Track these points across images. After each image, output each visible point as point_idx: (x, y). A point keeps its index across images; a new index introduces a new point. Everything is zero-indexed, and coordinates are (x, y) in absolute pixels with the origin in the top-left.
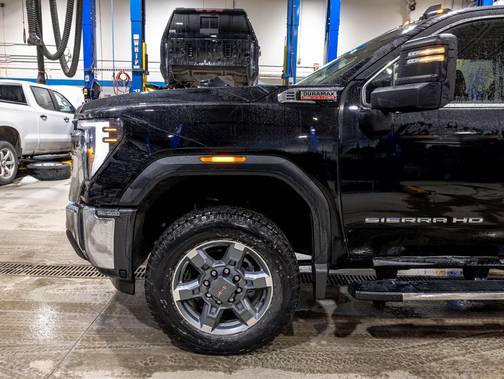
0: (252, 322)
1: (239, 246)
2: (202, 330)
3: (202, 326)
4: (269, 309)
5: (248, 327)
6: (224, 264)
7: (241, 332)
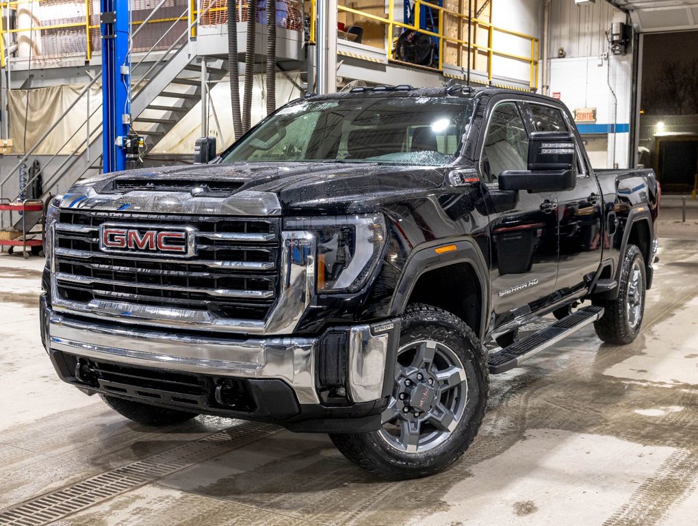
0: (453, 426)
1: (431, 344)
2: (407, 451)
3: (406, 447)
4: (467, 406)
5: (450, 433)
6: (417, 370)
7: (445, 441)
